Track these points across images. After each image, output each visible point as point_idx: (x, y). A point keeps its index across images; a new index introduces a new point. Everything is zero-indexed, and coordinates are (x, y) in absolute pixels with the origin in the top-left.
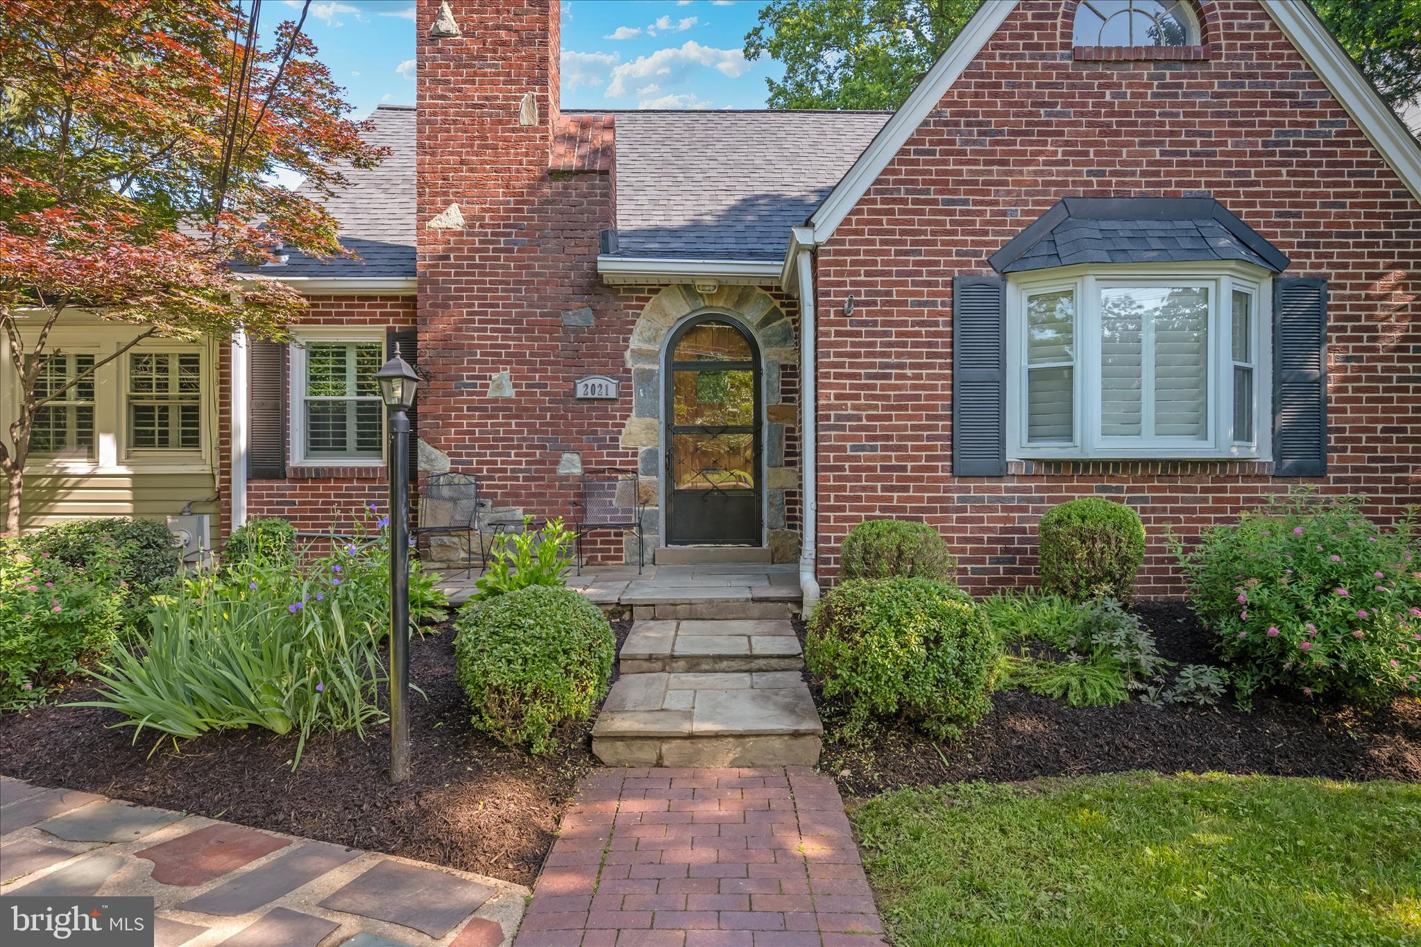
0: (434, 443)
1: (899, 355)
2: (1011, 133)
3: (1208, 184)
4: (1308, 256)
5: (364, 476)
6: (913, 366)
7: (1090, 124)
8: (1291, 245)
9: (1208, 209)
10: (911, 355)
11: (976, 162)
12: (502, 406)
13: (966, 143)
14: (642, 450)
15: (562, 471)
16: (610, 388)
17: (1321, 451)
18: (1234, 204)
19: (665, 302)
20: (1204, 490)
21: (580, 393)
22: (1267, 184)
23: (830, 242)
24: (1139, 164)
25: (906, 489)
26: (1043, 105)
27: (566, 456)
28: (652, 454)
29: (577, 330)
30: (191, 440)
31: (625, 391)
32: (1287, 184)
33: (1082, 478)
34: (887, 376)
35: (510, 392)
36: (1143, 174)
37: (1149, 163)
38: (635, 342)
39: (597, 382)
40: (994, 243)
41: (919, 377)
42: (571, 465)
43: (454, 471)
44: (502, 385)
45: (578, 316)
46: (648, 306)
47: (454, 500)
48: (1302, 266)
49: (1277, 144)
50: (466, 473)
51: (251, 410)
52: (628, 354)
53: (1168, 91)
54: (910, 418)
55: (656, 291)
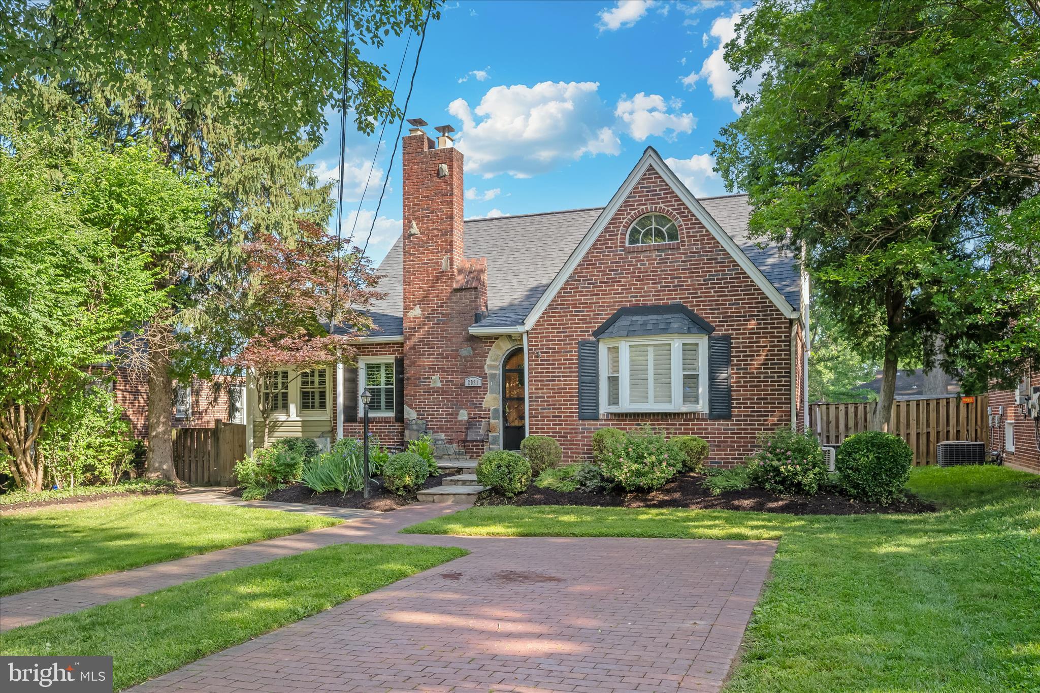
0: (410, 406)
1: (558, 372)
2: (601, 283)
3: (680, 298)
4: (723, 326)
5: (386, 420)
6: (564, 376)
7: (631, 277)
8: (716, 322)
9: (680, 309)
10: (563, 372)
11: (587, 295)
12: (437, 391)
13: (583, 288)
14: (492, 408)
15: (460, 418)
16: (476, 381)
17: (729, 407)
18: (691, 306)
19: (501, 344)
20: (680, 425)
21: (467, 385)
22: (705, 297)
23: (533, 329)
24: (651, 292)
25: (561, 425)
26: (613, 270)
27: (461, 411)
28: (496, 410)
29: (466, 357)
30: (323, 406)
31: (485, 383)
32: (714, 296)
33: (629, 420)
34: (554, 381)
35: (439, 385)
36: (654, 296)
37: (656, 291)
38: (488, 362)
39: (473, 379)
40: (594, 327)
41: (566, 381)
42: (463, 416)
43: (418, 418)
44: (436, 381)
45: (466, 351)
46: (494, 345)
47: (418, 431)
48: (721, 330)
49: (709, 280)
50: (422, 419)
51: (344, 393)
52: (486, 367)
53: (663, 261)
54: (563, 397)
55: (497, 339)
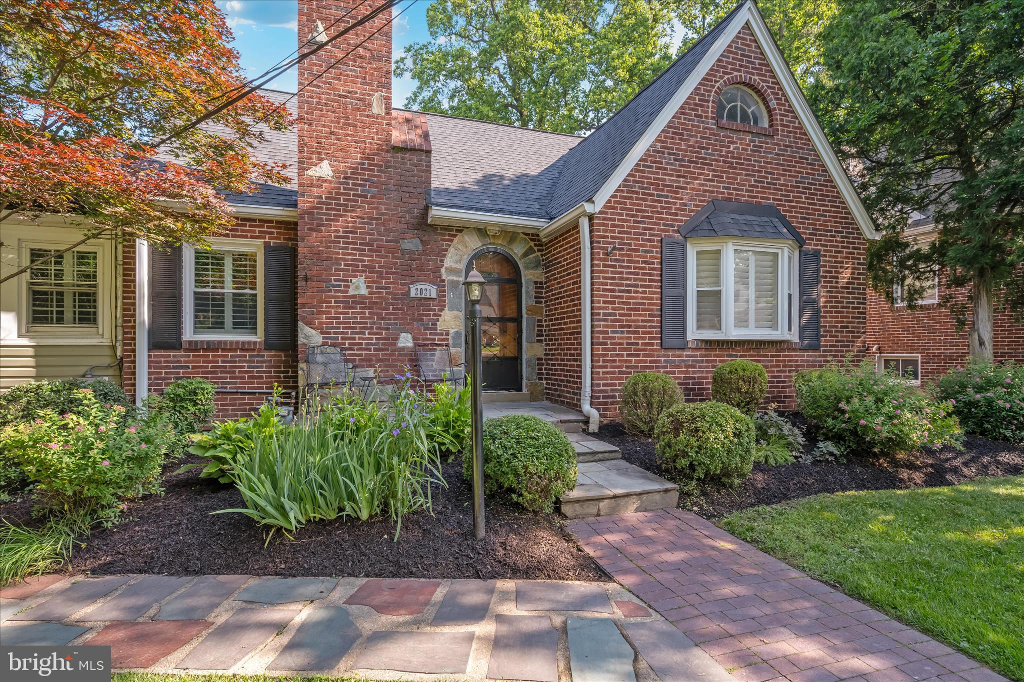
0: (309, 324)
1: (635, 280)
2: (689, 161)
3: (774, 199)
4: (812, 239)
5: (245, 347)
6: (642, 286)
7: (724, 162)
8: (806, 234)
9: (772, 211)
10: (641, 280)
11: (672, 175)
12: (359, 301)
13: (668, 164)
14: (452, 331)
15: (400, 344)
16: (432, 291)
17: (818, 337)
18: (784, 211)
19: (466, 238)
20: (772, 356)
21: (413, 294)
22: (797, 202)
23: (601, 212)
24: (745, 185)
26: (703, 148)
27: (403, 335)
28: (458, 334)
29: (411, 253)
31: (441, 293)
32: (804, 203)
33: (721, 350)
34: (629, 292)
35: (364, 291)
36: (747, 191)
37: (750, 186)
38: (448, 262)
39: (424, 287)
40: (681, 221)
41: (644, 292)
42: (406, 341)
43: (324, 344)
44: (359, 286)
45: (411, 244)
46: (456, 240)
47: (325, 364)
48: (810, 244)
49: (801, 182)
50: (334, 345)
51: (152, 297)
52: (443, 270)
53: (757, 149)
54: (640, 315)
55: (461, 231)
